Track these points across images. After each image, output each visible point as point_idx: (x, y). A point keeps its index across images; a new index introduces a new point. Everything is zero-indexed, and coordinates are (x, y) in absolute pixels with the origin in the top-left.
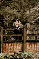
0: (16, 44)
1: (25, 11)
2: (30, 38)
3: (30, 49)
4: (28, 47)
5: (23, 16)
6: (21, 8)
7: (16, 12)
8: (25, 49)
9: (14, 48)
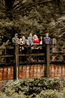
0: (37, 67)
1: (49, 22)
2: (56, 58)
3: (56, 73)
4: (53, 70)
5: (46, 29)
6: (44, 18)
7: (36, 24)
8: (49, 74)
9: (34, 72)
